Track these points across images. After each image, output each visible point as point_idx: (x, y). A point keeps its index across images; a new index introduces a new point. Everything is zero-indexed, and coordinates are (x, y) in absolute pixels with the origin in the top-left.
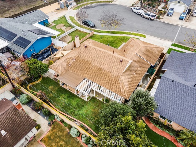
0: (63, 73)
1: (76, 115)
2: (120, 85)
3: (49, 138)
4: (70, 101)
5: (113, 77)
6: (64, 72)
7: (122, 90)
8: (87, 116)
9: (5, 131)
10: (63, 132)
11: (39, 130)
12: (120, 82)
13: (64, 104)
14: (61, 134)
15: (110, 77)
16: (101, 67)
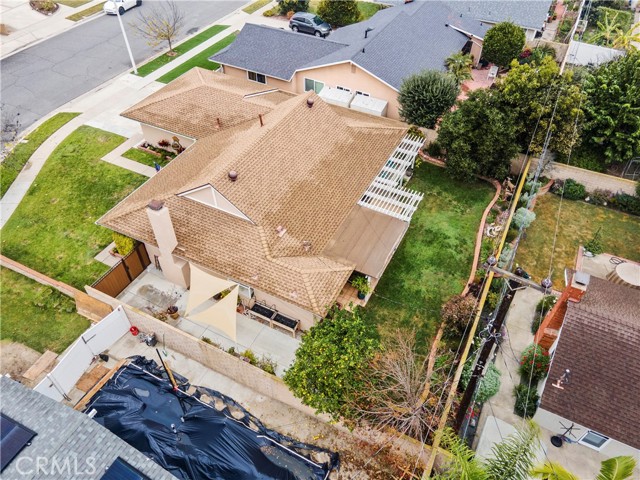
8: (454, 221)
13: (441, 275)
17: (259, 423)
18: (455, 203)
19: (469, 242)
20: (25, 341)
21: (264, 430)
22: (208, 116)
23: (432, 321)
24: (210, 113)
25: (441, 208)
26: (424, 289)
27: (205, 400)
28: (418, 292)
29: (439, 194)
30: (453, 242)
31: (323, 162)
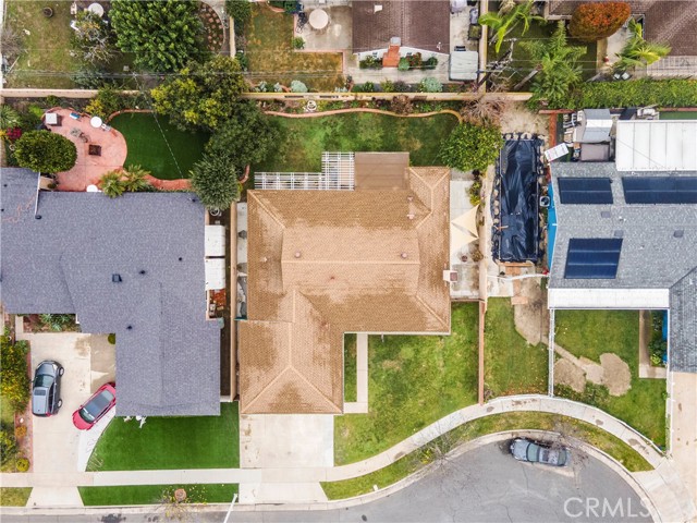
0: (406, 174)
1: (325, 123)
2: (275, 209)
3: (334, 65)
4: (356, 143)
5: (299, 219)
6: (406, 177)
7: (267, 202)
8: (307, 135)
9: (378, 12)
10: (320, 85)
11: (358, 63)
12: (279, 216)
13: (362, 128)
14: (322, 80)
15: (305, 215)
16: (337, 230)
17: (495, 181)
18: (288, 141)
19: (323, 120)
20: (513, 321)
21: (498, 176)
22: (320, 340)
23: (398, 123)
24: (316, 340)
25: (299, 147)
26: (377, 135)
27: (497, 212)
28: (381, 137)
29: (282, 154)
30: (329, 130)
31: (336, 225)
